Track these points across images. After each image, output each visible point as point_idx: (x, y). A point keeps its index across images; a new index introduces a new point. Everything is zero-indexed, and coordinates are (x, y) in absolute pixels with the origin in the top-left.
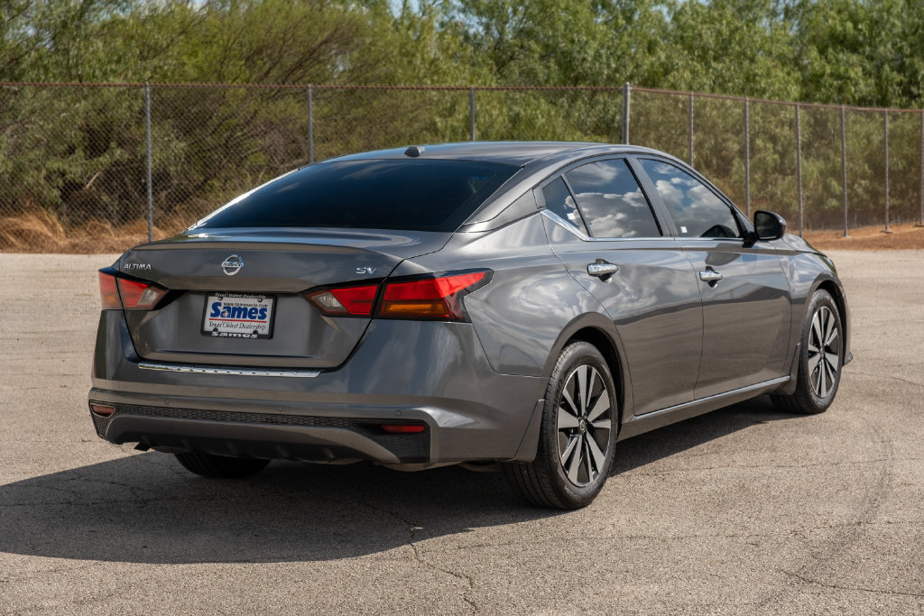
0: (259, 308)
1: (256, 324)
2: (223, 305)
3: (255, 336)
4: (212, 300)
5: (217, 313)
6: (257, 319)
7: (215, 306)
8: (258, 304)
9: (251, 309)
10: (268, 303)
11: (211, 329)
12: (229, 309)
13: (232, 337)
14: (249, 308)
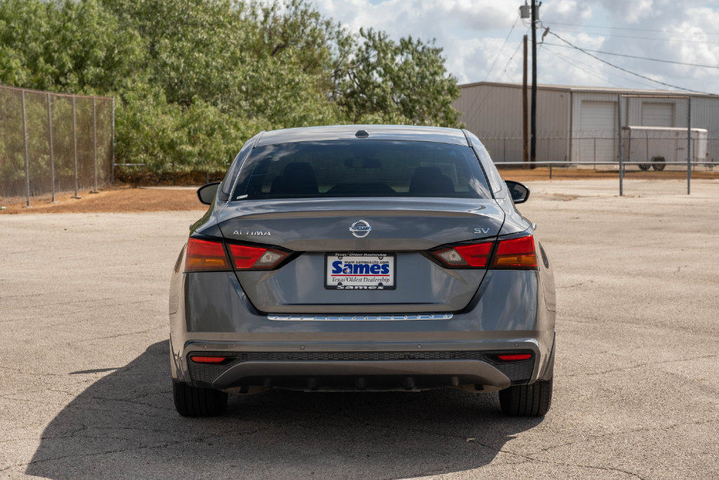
0: (381, 265)
1: (381, 277)
2: (344, 264)
3: (381, 288)
4: (331, 260)
5: (338, 270)
6: (380, 274)
7: (335, 264)
8: (379, 261)
9: (373, 266)
10: (390, 260)
11: (335, 283)
12: (350, 266)
13: (359, 289)
14: (370, 265)
